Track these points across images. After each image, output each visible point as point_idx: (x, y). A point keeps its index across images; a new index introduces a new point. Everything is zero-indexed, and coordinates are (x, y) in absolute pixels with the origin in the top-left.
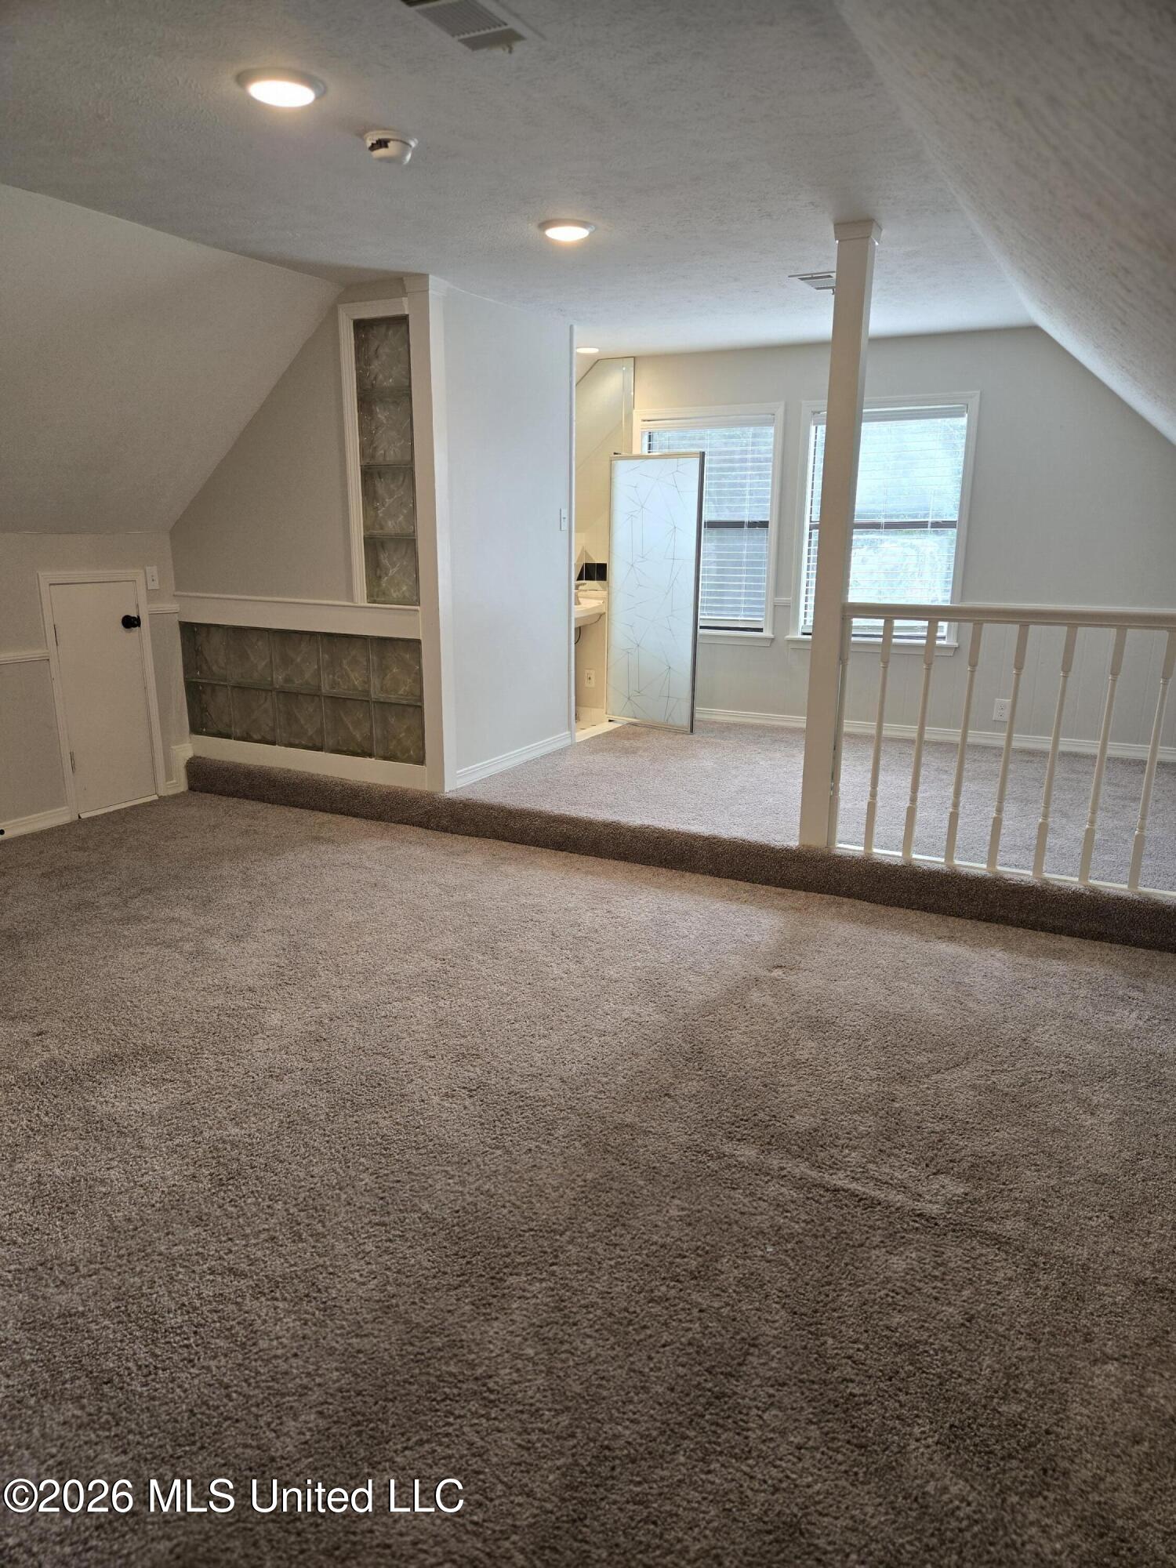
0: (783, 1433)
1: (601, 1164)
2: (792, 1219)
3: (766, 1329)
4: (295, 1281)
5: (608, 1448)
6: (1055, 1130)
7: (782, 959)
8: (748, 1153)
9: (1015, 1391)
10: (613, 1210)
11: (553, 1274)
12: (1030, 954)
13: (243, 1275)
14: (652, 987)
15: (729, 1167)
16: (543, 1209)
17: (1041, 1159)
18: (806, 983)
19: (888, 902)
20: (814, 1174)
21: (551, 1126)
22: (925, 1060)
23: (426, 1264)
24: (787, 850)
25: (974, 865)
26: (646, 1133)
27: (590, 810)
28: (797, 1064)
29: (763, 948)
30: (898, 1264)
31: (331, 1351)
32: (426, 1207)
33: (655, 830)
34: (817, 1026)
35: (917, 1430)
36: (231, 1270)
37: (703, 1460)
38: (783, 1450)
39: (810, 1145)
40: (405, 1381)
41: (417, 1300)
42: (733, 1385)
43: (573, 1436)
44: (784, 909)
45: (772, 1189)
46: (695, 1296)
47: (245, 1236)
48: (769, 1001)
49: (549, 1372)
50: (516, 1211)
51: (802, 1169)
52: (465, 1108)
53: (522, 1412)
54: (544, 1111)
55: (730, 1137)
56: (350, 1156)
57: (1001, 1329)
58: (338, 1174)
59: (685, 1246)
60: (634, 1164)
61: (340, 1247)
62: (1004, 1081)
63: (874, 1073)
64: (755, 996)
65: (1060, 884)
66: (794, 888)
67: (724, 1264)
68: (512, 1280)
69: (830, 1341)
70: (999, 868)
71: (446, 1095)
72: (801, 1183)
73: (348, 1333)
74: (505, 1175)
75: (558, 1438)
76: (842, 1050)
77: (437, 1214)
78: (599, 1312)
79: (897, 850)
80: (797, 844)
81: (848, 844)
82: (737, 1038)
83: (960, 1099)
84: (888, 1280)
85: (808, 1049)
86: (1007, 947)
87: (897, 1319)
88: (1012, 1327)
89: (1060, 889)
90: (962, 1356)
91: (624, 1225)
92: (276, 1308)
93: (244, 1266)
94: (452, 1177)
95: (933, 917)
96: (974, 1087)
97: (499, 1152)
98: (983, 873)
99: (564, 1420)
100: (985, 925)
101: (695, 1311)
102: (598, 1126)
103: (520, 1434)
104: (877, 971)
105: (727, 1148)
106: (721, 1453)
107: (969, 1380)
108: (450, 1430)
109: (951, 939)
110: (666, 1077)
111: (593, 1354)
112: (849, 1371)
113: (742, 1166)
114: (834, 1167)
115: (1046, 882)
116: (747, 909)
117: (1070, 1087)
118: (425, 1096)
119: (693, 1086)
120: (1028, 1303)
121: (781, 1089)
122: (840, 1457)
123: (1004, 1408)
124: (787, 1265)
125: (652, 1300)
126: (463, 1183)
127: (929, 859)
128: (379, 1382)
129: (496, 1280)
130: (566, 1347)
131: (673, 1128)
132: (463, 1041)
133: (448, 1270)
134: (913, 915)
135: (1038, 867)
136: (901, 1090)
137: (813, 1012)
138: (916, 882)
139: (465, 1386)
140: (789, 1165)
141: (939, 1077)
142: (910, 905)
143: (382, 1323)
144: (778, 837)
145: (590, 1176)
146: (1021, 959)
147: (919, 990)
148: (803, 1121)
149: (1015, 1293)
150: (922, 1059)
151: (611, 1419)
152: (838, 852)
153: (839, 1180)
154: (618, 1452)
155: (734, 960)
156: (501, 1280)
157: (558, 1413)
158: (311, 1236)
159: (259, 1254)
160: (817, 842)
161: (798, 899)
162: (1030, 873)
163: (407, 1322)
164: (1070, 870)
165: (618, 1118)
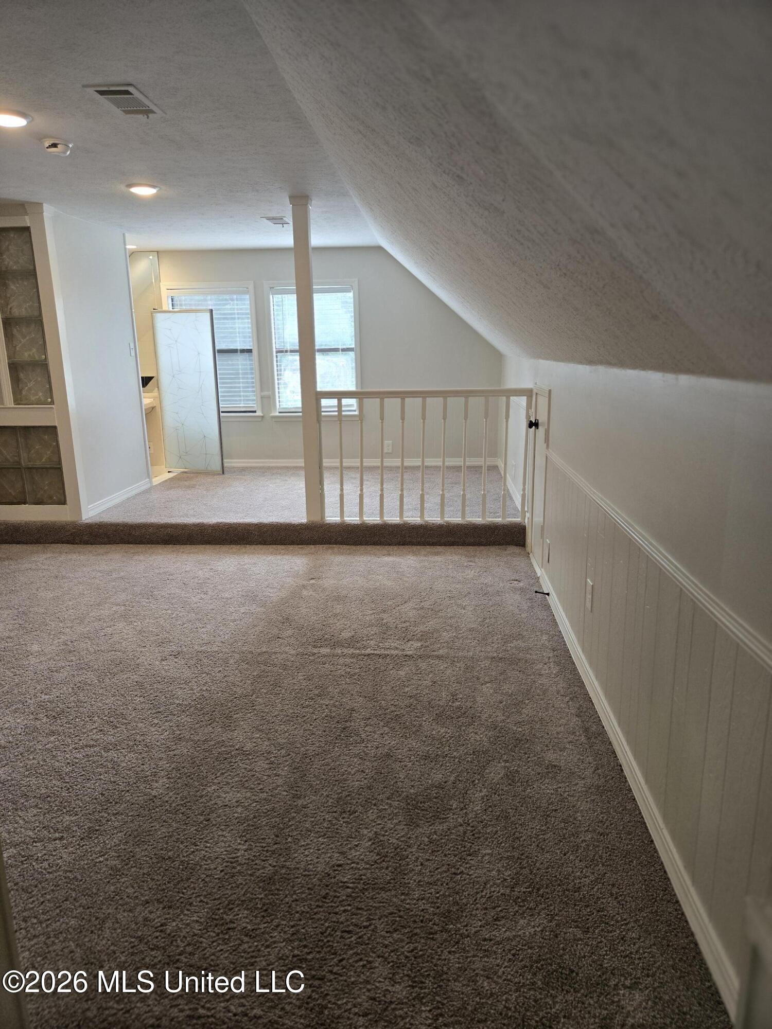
0: (374, 732)
1: (258, 668)
2: (354, 668)
3: (356, 704)
4: (126, 741)
5: (305, 754)
6: (451, 617)
7: (313, 575)
8: (325, 651)
9: (456, 699)
10: (272, 683)
11: (255, 709)
12: (425, 556)
13: (93, 746)
14: (251, 597)
15: (319, 657)
16: (239, 691)
17: (448, 628)
18: (329, 582)
19: (356, 543)
20: (358, 651)
21: (226, 661)
22: (391, 603)
23: (190, 720)
24: (302, 524)
25: (393, 518)
26: (275, 653)
27: (182, 518)
28: (336, 615)
29: (301, 573)
30: (402, 673)
31: (161, 759)
32: (178, 702)
33: (225, 524)
34: (338, 599)
35: (424, 719)
36: (86, 746)
37: (346, 747)
38: (376, 736)
39: (352, 642)
40: (204, 758)
41: (193, 733)
42: (348, 724)
43: (289, 755)
44: (306, 554)
45: (341, 661)
46: (322, 702)
47: (84, 733)
48: (314, 594)
49: (269, 739)
50: (225, 693)
51: (351, 651)
52: (176, 662)
53: (263, 754)
54: (219, 655)
55: (315, 647)
56: (123, 692)
57: (447, 683)
58: (121, 701)
59: (311, 687)
60: (275, 665)
61: (140, 725)
62: (426, 605)
63: (371, 612)
64: (305, 593)
65: (433, 522)
66: (308, 544)
67: (330, 689)
68: (235, 716)
69: (383, 702)
70: (405, 519)
71: (162, 660)
72: (353, 656)
73: (165, 751)
74: (212, 683)
75: (283, 757)
76: (354, 606)
77: (185, 703)
78: (282, 716)
79: (356, 517)
80: (306, 521)
81: (332, 516)
82: (304, 611)
83: (411, 614)
84: (400, 678)
85: (338, 608)
86: (414, 554)
87: (407, 689)
88: (450, 681)
89: (433, 524)
90: (434, 694)
91: (279, 687)
92: (121, 752)
93: (92, 743)
94: (185, 688)
95: (378, 547)
96: (415, 609)
97: (204, 675)
98: (399, 522)
99: (283, 751)
100: (403, 547)
101: (324, 707)
102: (250, 656)
103: (265, 760)
104: (359, 573)
105: (315, 651)
106: (352, 744)
107: (439, 700)
108: (234, 767)
109: (389, 555)
110: (275, 631)
111: (286, 729)
112: (393, 708)
113: (325, 656)
114: (365, 647)
115: (427, 522)
116: (287, 557)
117: (453, 601)
118: (150, 663)
119: (290, 632)
120: (455, 673)
121: (332, 626)
122: (398, 733)
123: (454, 705)
124: (357, 683)
125: (304, 707)
126: (192, 689)
127: (372, 518)
128: (191, 762)
129: (229, 717)
130: (273, 730)
131: (287, 649)
132: (158, 637)
133: (203, 719)
134: (369, 548)
135: (422, 516)
136: (385, 616)
137: (335, 594)
138: (368, 531)
139: (233, 753)
140: (346, 651)
141: (399, 608)
142: (367, 544)
143: (180, 744)
144: (295, 519)
145: (255, 674)
146: (422, 558)
147: (381, 577)
148: (346, 635)
149: (449, 672)
150: (389, 603)
151: (303, 746)
152: (328, 522)
153: (368, 651)
154: (310, 754)
155: (289, 580)
156: (231, 717)
157: (279, 750)
158: (122, 725)
159: (98, 737)
160: (316, 519)
161: (311, 549)
162: (419, 519)
163: (192, 741)
164: (436, 516)
165: (259, 651)
